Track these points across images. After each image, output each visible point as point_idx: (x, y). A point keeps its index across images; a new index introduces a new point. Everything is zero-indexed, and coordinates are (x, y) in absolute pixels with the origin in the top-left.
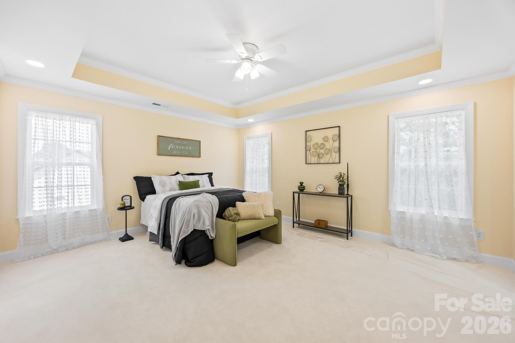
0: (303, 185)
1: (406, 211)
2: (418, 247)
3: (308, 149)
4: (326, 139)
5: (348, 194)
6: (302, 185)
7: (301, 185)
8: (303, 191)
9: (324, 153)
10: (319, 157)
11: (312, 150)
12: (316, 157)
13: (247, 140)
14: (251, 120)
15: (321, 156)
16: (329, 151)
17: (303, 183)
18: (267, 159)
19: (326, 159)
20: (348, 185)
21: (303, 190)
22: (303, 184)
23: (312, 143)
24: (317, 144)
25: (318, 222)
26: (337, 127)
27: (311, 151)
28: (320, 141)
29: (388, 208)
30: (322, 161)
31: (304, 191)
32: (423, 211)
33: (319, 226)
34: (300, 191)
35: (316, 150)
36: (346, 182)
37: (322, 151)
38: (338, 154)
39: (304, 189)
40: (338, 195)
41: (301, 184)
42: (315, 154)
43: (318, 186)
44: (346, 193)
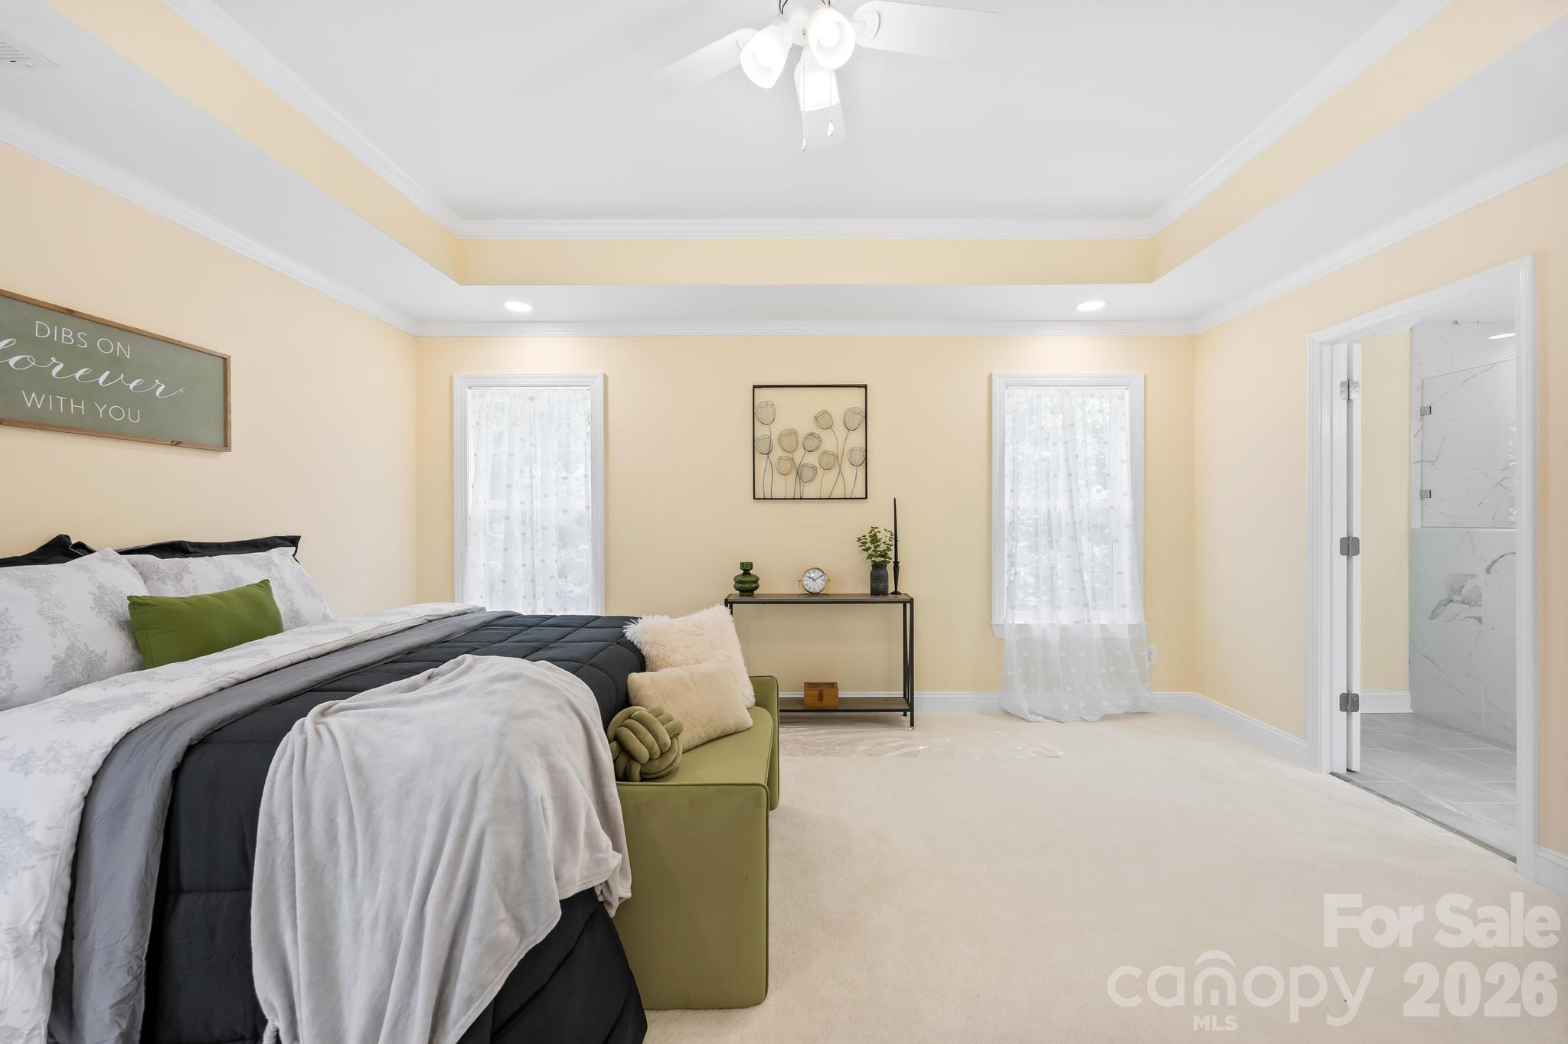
0: (751, 571)
1: (1031, 622)
2: (1066, 707)
3: (762, 446)
4: (823, 420)
5: (896, 593)
6: (749, 574)
7: (744, 574)
8: (752, 595)
9: (817, 465)
10: (800, 479)
11: (777, 452)
12: (793, 477)
13: (470, 392)
14: (518, 307)
15: (807, 474)
16: (832, 461)
17: (751, 565)
18: (586, 476)
19: (823, 484)
20: (896, 563)
21: (752, 590)
22: (752, 568)
23: (777, 429)
24: (793, 433)
25: (816, 692)
26: (859, 386)
27: (775, 456)
28: (804, 425)
29: (991, 621)
30: (810, 491)
31: (755, 592)
32: (1065, 618)
33: (819, 705)
34: (741, 596)
35: (790, 455)
36: (891, 554)
37: (812, 459)
38: (861, 470)
39: (756, 588)
40: (870, 598)
41: (745, 570)
42: (786, 466)
43: (807, 574)
44: (891, 589)
